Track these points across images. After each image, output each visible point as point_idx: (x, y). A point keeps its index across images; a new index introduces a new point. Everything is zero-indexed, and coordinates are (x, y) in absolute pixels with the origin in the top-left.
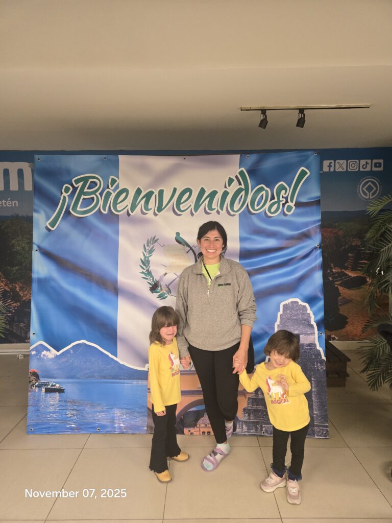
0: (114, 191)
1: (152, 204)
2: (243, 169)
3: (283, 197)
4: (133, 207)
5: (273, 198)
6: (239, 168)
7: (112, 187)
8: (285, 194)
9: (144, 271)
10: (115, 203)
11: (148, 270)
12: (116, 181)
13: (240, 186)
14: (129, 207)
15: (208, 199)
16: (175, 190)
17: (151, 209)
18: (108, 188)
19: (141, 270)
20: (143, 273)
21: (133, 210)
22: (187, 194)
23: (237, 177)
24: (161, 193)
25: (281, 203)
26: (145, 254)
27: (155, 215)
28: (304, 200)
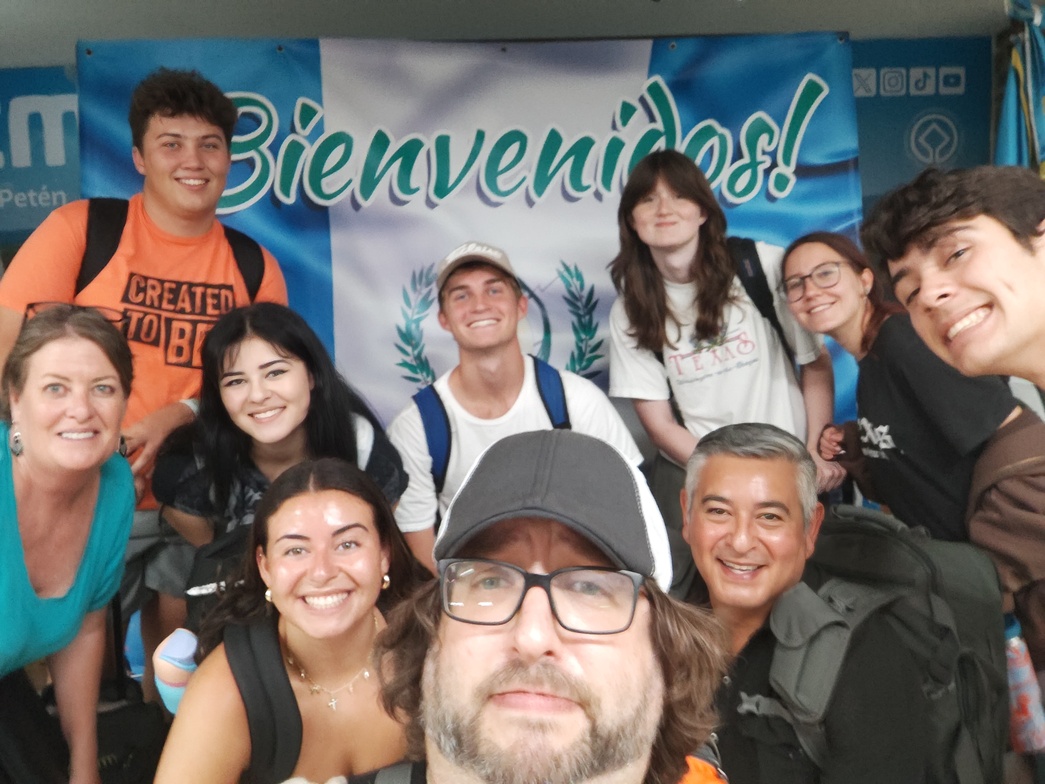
0: (312, 138)
1: (420, 175)
2: (658, 79)
3: (764, 153)
4: (369, 183)
5: (738, 155)
6: (649, 77)
7: (304, 127)
8: (770, 143)
9: (408, 359)
10: (317, 175)
11: (418, 357)
12: (314, 112)
13: (653, 126)
14: (356, 185)
15: (571, 159)
16: (480, 136)
17: (417, 189)
18: (293, 130)
19: (400, 357)
20: (404, 364)
21: (366, 194)
22: (515, 148)
23: (642, 100)
24: (443, 144)
25: (761, 169)
26: (409, 312)
27: (431, 204)
28: (816, 158)
